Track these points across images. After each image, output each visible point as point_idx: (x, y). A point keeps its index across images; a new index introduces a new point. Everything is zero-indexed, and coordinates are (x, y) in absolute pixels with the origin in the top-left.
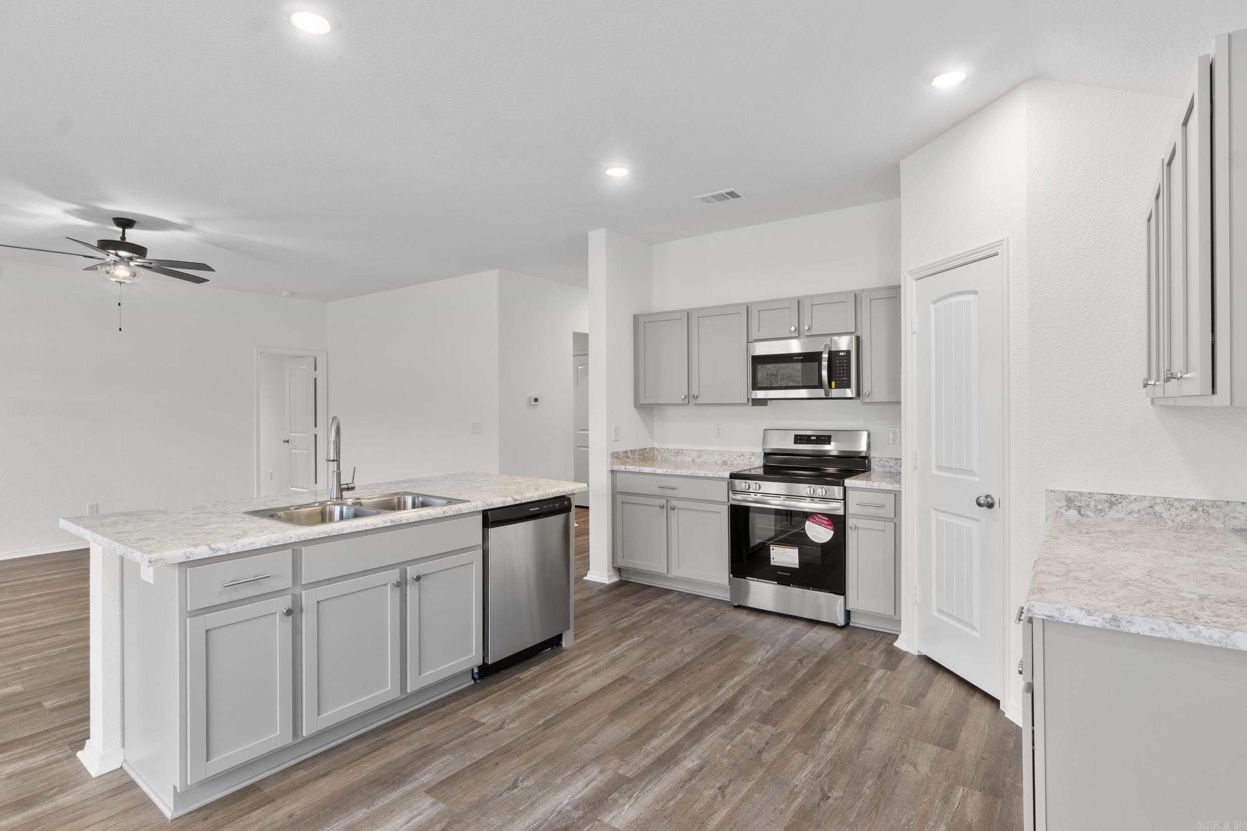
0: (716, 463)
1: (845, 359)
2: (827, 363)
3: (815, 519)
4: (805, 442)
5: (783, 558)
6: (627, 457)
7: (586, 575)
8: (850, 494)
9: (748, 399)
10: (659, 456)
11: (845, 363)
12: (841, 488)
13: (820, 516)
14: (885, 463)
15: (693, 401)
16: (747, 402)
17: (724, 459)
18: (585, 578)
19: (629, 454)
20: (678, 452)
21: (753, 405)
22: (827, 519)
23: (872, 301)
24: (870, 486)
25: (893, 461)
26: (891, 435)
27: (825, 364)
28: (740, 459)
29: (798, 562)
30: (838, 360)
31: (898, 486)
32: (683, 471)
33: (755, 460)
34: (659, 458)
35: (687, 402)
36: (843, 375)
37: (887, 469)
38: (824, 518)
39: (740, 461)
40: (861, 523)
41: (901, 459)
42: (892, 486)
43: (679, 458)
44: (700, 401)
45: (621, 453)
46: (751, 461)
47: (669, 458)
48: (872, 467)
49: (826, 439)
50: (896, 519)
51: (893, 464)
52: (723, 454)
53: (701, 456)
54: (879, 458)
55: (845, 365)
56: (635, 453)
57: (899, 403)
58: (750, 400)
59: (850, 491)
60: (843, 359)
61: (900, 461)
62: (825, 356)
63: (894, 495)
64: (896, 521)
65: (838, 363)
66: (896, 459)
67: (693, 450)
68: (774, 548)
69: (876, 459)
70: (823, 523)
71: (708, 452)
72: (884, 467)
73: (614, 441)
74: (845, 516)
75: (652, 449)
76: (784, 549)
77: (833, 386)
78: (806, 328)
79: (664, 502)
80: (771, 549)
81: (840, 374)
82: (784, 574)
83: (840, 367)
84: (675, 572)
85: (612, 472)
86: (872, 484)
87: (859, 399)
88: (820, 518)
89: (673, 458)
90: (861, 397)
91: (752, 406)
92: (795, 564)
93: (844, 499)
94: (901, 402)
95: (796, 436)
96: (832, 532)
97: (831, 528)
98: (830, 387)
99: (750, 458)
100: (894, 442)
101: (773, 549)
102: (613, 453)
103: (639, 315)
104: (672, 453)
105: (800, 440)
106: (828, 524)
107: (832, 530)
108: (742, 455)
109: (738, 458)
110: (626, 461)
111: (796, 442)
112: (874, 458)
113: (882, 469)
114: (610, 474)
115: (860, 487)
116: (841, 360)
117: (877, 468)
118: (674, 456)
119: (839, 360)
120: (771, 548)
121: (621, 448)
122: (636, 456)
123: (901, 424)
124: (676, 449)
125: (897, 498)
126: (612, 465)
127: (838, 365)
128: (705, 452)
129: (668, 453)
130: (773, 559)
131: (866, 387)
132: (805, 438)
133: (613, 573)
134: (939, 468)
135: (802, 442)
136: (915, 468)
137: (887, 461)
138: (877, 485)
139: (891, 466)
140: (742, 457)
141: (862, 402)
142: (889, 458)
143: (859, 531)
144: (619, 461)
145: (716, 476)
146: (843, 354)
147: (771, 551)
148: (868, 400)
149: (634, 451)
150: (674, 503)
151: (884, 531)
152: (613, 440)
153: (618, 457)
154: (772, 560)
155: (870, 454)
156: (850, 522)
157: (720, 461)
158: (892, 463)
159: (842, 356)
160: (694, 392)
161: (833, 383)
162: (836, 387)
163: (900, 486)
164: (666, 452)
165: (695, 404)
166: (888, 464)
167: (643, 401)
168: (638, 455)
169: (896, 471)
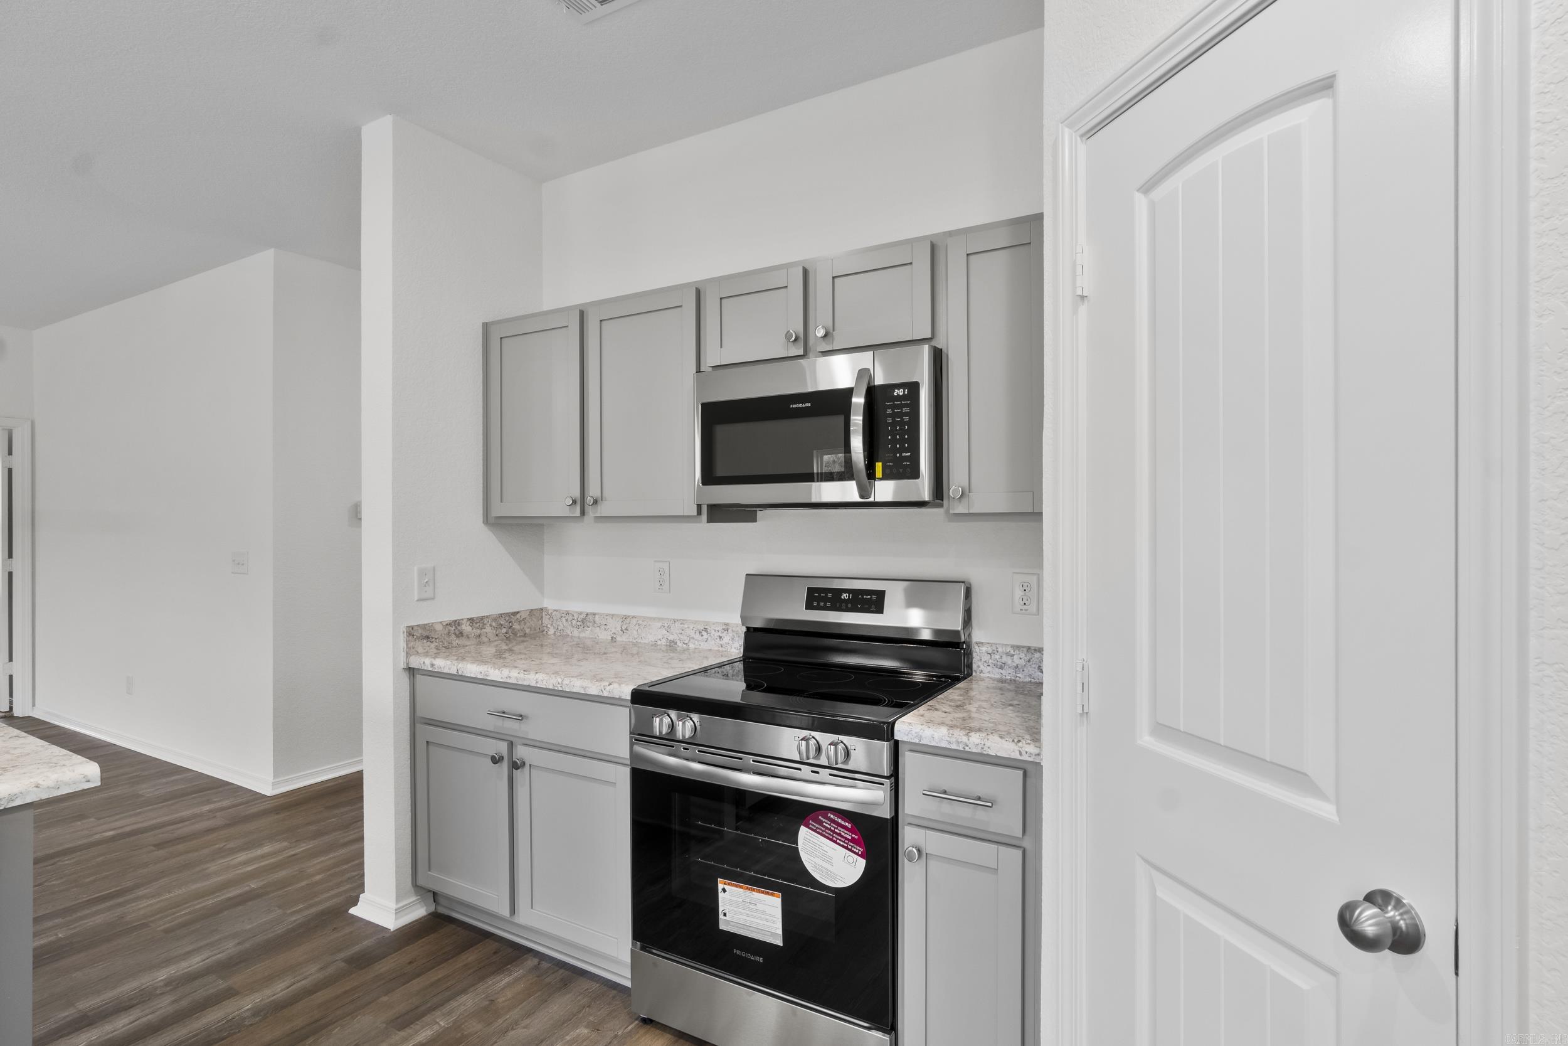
0: (655, 645)
1: (906, 406)
2: (861, 418)
3: (821, 823)
4: (829, 604)
5: (747, 915)
6: (460, 634)
7: (355, 902)
8: (908, 760)
9: (699, 506)
10: (552, 628)
11: (906, 414)
12: (884, 747)
13: (832, 816)
14: (1005, 659)
15: (591, 513)
16: (695, 513)
17: (671, 638)
18: (353, 911)
19: (466, 628)
20: (586, 620)
21: (711, 520)
22: (849, 826)
23: (972, 258)
24: (958, 743)
25: (1022, 655)
26: (1019, 593)
27: (857, 420)
28: (700, 638)
29: (780, 931)
30: (889, 407)
31: (1031, 749)
32: (540, 676)
33: (731, 642)
34: (551, 631)
35: (578, 513)
36: (902, 446)
37: (1008, 674)
38: (843, 823)
39: (702, 644)
40: (933, 842)
41: (1040, 650)
42: (1016, 748)
43: (587, 633)
44: (604, 510)
45: (439, 628)
46: (723, 642)
47: (569, 633)
48: (974, 667)
49: (873, 601)
50: (1026, 837)
51: (1022, 662)
52: (669, 627)
53: (627, 629)
54: (991, 645)
55: (906, 419)
56: (484, 624)
57: (1037, 516)
58: (704, 509)
59: (907, 753)
60: (901, 406)
61: (1037, 655)
62: (858, 400)
63: (1021, 773)
64: (1027, 843)
65: (889, 415)
66: (1029, 648)
67: (613, 616)
68: (727, 887)
69: (984, 649)
70: (840, 835)
71: (640, 622)
72: (1001, 668)
73: (418, 600)
74: (895, 819)
75: (538, 613)
76: (747, 893)
77: (879, 474)
78: (820, 333)
79: (502, 748)
80: (720, 889)
81: (894, 442)
82: (749, 956)
83: (894, 424)
84: (525, 916)
85: (411, 671)
86: (965, 739)
87: (941, 506)
88: (833, 821)
89: (576, 633)
90: (945, 502)
91: (708, 522)
92: (773, 934)
93: (894, 773)
94: (1041, 514)
95: (811, 591)
96: (862, 863)
97: (859, 850)
98: (871, 475)
99: (720, 637)
100: (1025, 607)
101: (724, 890)
102: (412, 627)
103: (493, 323)
104: (574, 622)
105: (819, 599)
106: (853, 840)
107: (861, 856)
108: (706, 630)
109: (698, 636)
110: (454, 644)
111: (809, 606)
112: (979, 644)
113: (996, 674)
114: (405, 679)
115: (934, 744)
116: (898, 407)
117: (986, 669)
118: (578, 627)
119: (893, 407)
120: (721, 886)
121: (438, 614)
122: (488, 629)
123: (1041, 566)
124: (581, 613)
125: (1028, 781)
126: (408, 655)
127: (890, 420)
128: (634, 621)
129: (567, 620)
130: (725, 915)
131: (956, 478)
132: (830, 595)
133: (414, 898)
134: (1162, 730)
135: (822, 604)
136: (1084, 714)
137: (1008, 654)
138: (978, 741)
139: (1017, 667)
140: (704, 633)
141: (947, 511)
142: (1013, 646)
143: (931, 863)
144: (433, 645)
145: (606, 694)
146: (901, 392)
147: (721, 895)
148: (961, 509)
149: (482, 618)
150: (521, 752)
151: (997, 870)
152: (416, 599)
153: (427, 637)
154: (721, 916)
155: (970, 635)
156: (909, 837)
157: (664, 642)
158: (1019, 659)
159: (899, 397)
160: (593, 491)
161: (879, 466)
162: (885, 477)
163: (1036, 751)
164: (564, 619)
165: (596, 517)
166: (1009, 662)
167: (498, 510)
168: (496, 628)
169: (1028, 679)
